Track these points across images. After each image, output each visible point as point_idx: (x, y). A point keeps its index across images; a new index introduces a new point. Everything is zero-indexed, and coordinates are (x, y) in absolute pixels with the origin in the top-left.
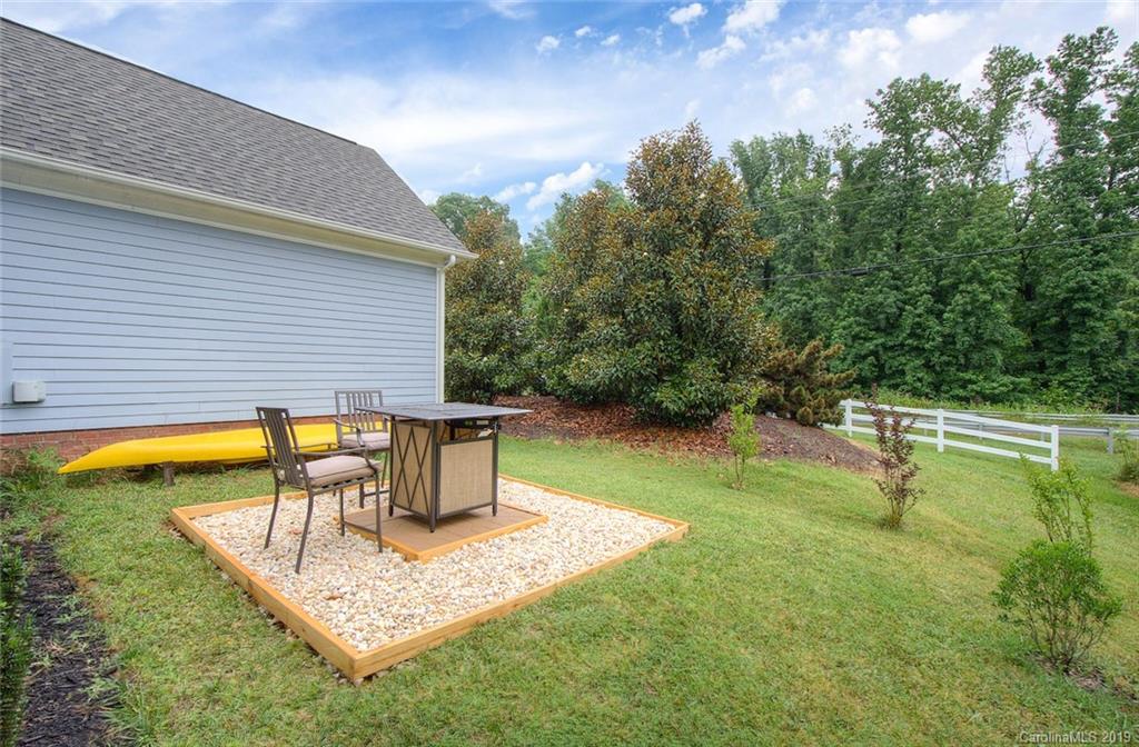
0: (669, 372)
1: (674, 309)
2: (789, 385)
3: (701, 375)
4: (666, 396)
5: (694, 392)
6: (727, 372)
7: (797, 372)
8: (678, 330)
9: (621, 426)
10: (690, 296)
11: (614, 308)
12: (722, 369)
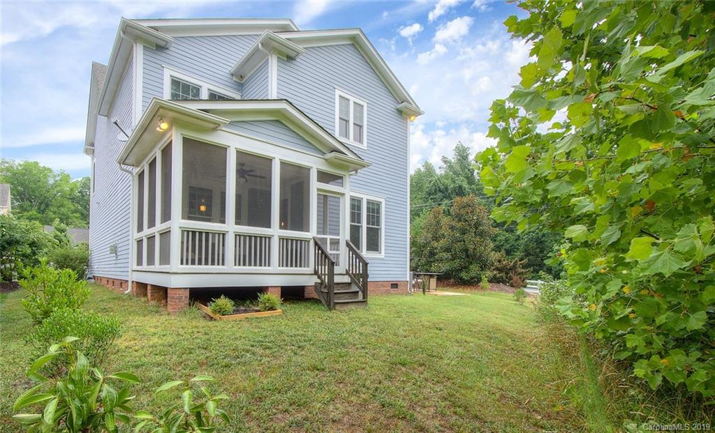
0: (465, 268)
1: (467, 251)
2: (507, 273)
3: (474, 269)
4: (464, 275)
5: (473, 274)
6: (482, 269)
7: (511, 269)
8: (467, 256)
9: (448, 285)
10: (471, 247)
11: (448, 250)
12: (481, 267)
